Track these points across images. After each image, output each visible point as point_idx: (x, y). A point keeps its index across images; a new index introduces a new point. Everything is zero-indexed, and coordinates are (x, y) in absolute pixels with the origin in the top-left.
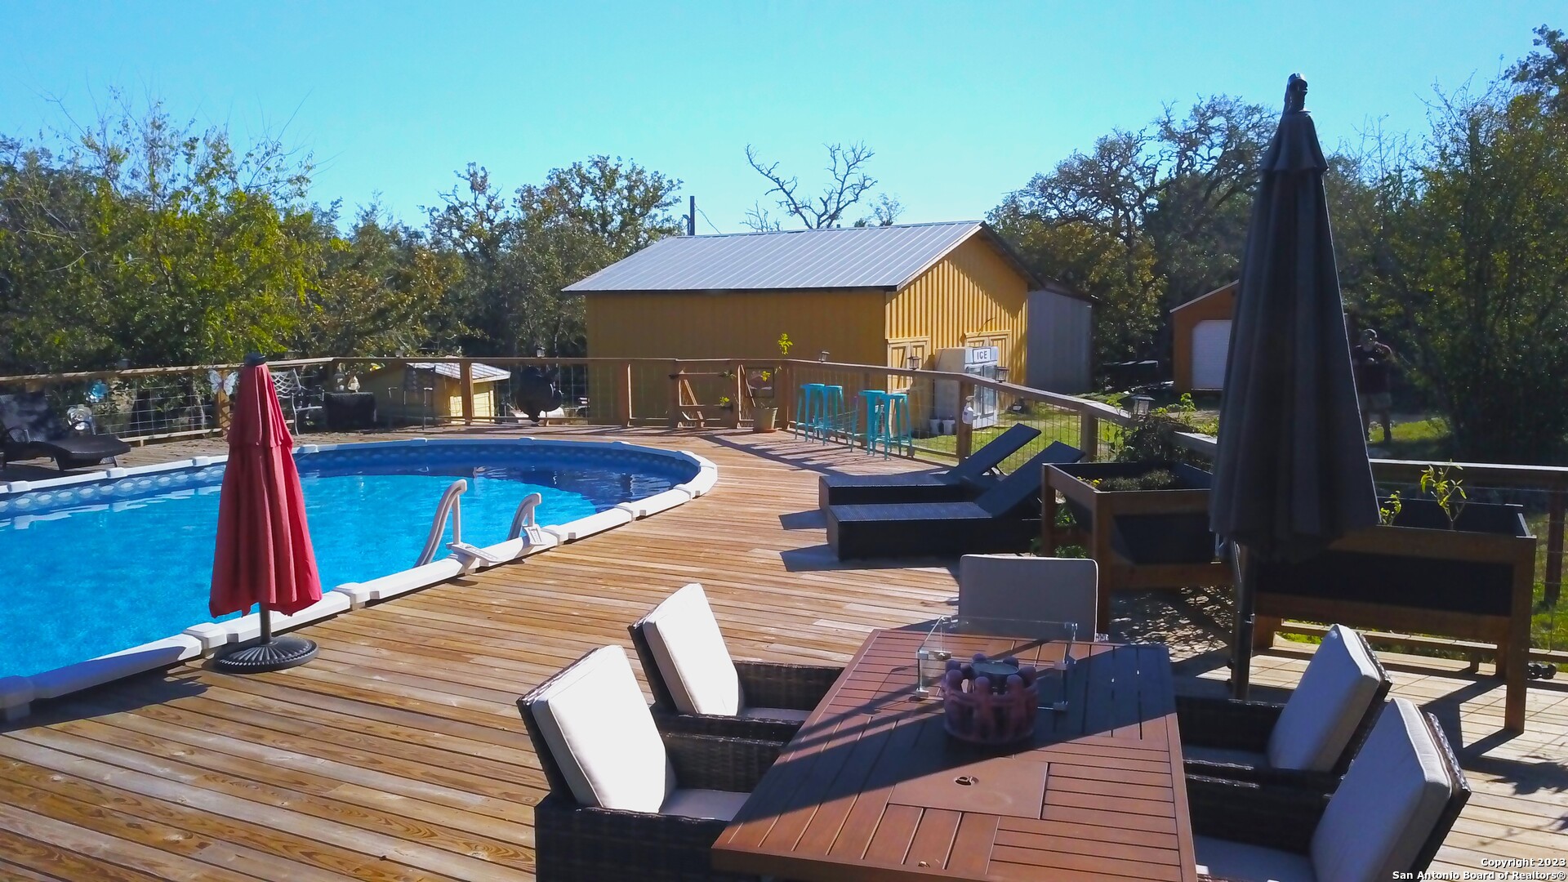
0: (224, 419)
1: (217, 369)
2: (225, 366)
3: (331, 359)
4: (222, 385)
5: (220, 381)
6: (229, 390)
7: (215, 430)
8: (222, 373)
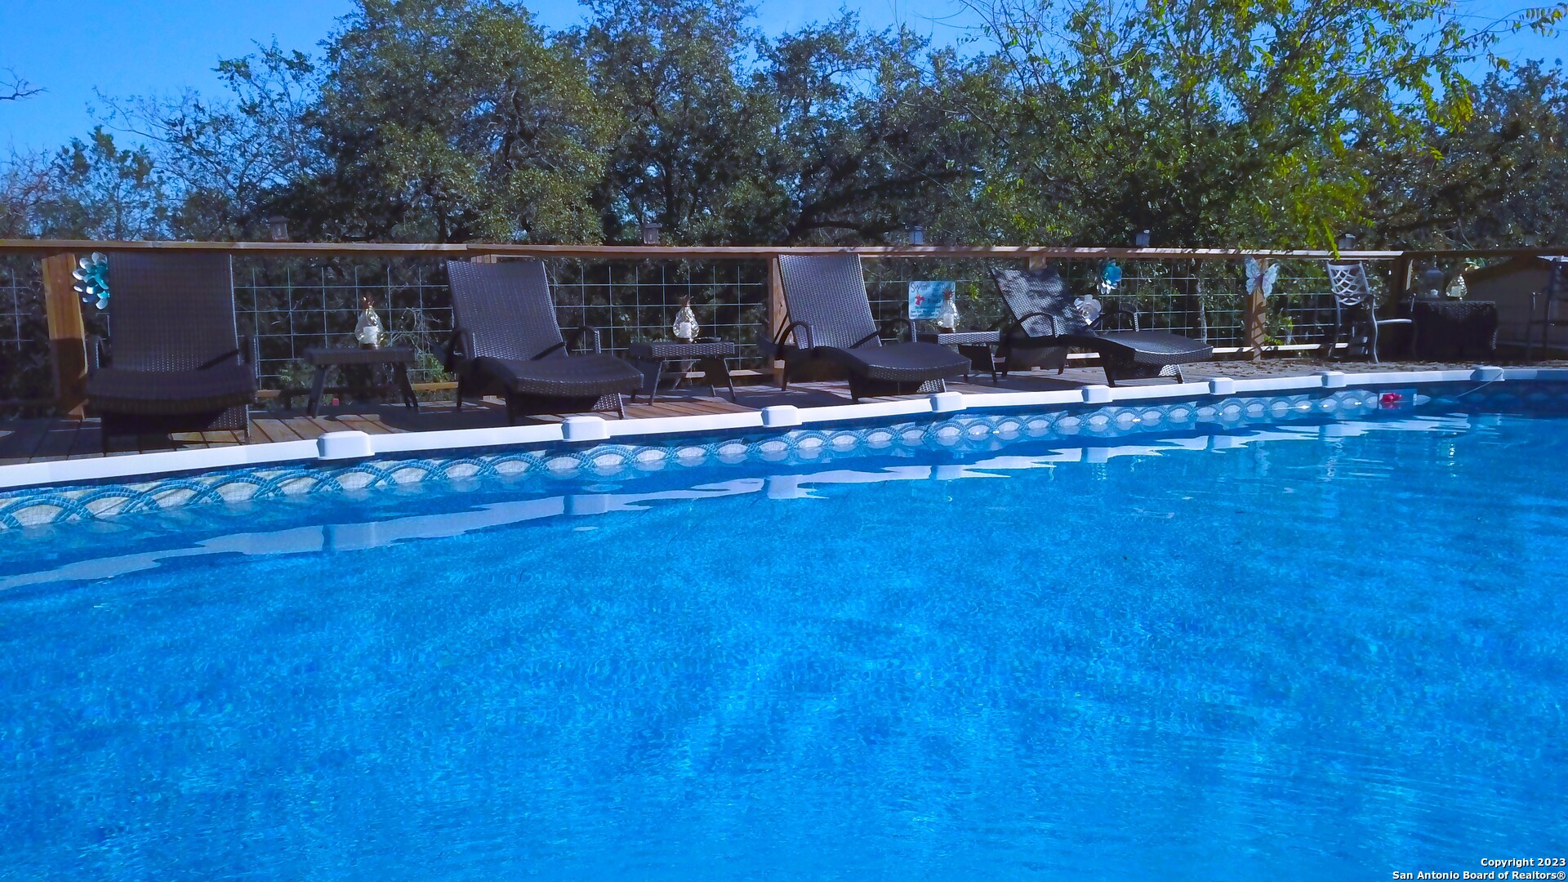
0: (1258, 331)
1: (1257, 257)
2: (1267, 252)
3: (1400, 253)
4: (1260, 280)
5: (1258, 274)
6: (1268, 290)
7: (1246, 349)
8: (1262, 262)
